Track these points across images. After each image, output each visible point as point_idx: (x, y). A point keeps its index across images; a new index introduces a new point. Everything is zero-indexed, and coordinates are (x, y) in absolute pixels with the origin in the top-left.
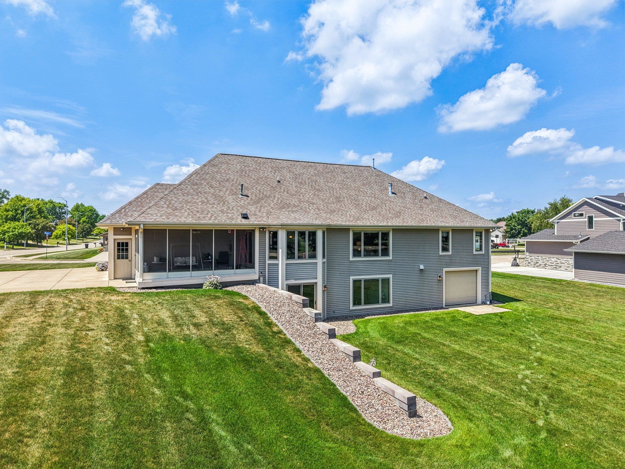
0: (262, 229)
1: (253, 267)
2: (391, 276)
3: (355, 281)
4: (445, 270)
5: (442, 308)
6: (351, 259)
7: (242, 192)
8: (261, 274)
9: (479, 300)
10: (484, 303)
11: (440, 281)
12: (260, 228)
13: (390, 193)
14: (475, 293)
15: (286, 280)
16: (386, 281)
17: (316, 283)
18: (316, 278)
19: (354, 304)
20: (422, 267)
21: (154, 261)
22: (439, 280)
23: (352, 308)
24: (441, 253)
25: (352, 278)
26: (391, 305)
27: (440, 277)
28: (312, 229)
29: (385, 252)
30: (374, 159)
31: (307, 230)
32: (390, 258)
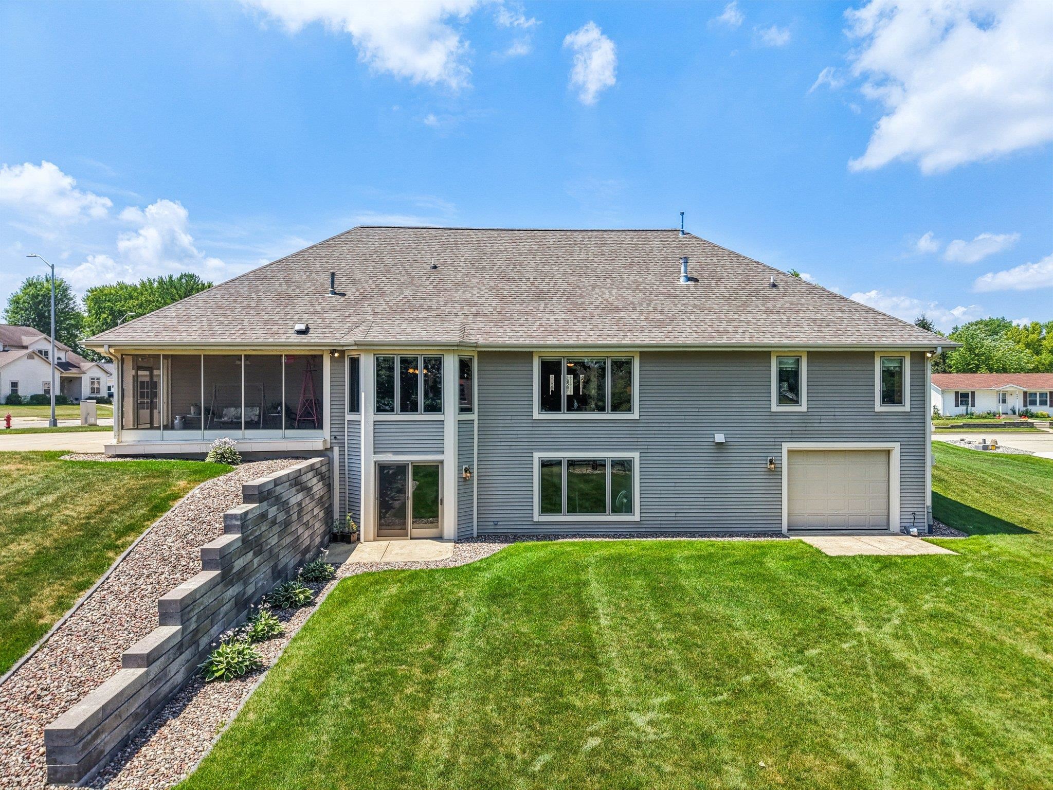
0: (339, 353)
1: (320, 426)
2: (636, 455)
3: (545, 464)
4: (786, 447)
5: (779, 534)
6: (536, 416)
7: (333, 287)
8: (334, 441)
9: (895, 523)
10: (905, 531)
11: (774, 471)
12: (333, 352)
13: (682, 279)
14: (885, 507)
15: (375, 453)
16: (624, 465)
17: (442, 462)
18: (443, 452)
19: (544, 510)
20: (720, 438)
21: (190, 414)
22: (770, 470)
23: (537, 517)
24: (775, 407)
25: (537, 456)
26: (636, 517)
27: (771, 462)
28: (432, 352)
29: (622, 403)
30: (682, 214)
31: (421, 354)
32: (635, 415)
